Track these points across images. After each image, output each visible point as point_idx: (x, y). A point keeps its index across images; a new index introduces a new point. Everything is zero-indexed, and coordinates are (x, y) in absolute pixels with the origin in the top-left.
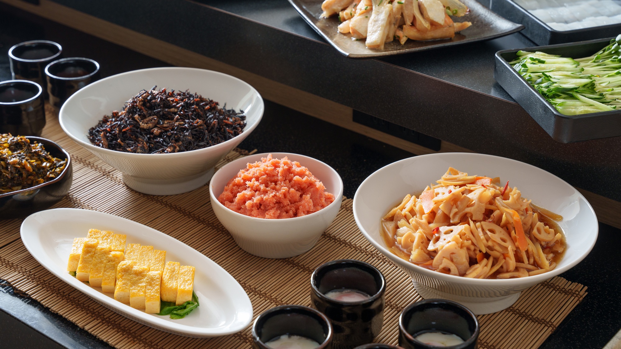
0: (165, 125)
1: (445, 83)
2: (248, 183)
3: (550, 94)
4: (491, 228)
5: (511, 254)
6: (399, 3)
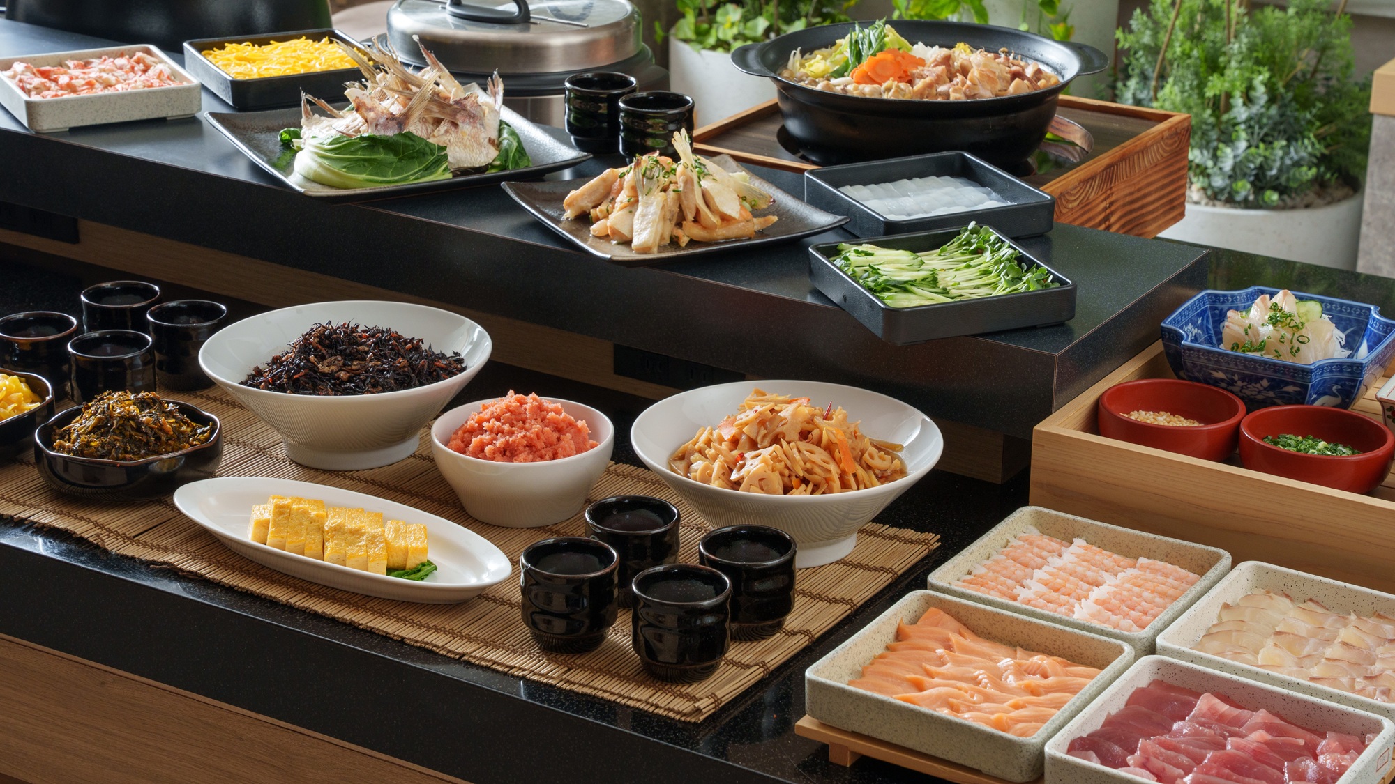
0: (354, 367)
1: (744, 291)
2: (485, 425)
3: (879, 288)
4: (809, 449)
5: (836, 477)
6: (674, 191)
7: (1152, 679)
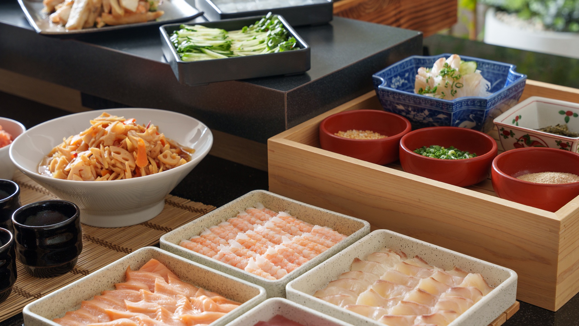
3: (184, 50)
4: (117, 151)
5: (128, 169)
7: (275, 314)
